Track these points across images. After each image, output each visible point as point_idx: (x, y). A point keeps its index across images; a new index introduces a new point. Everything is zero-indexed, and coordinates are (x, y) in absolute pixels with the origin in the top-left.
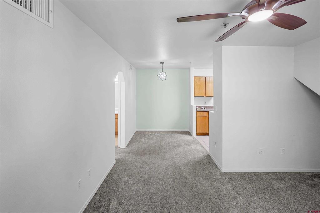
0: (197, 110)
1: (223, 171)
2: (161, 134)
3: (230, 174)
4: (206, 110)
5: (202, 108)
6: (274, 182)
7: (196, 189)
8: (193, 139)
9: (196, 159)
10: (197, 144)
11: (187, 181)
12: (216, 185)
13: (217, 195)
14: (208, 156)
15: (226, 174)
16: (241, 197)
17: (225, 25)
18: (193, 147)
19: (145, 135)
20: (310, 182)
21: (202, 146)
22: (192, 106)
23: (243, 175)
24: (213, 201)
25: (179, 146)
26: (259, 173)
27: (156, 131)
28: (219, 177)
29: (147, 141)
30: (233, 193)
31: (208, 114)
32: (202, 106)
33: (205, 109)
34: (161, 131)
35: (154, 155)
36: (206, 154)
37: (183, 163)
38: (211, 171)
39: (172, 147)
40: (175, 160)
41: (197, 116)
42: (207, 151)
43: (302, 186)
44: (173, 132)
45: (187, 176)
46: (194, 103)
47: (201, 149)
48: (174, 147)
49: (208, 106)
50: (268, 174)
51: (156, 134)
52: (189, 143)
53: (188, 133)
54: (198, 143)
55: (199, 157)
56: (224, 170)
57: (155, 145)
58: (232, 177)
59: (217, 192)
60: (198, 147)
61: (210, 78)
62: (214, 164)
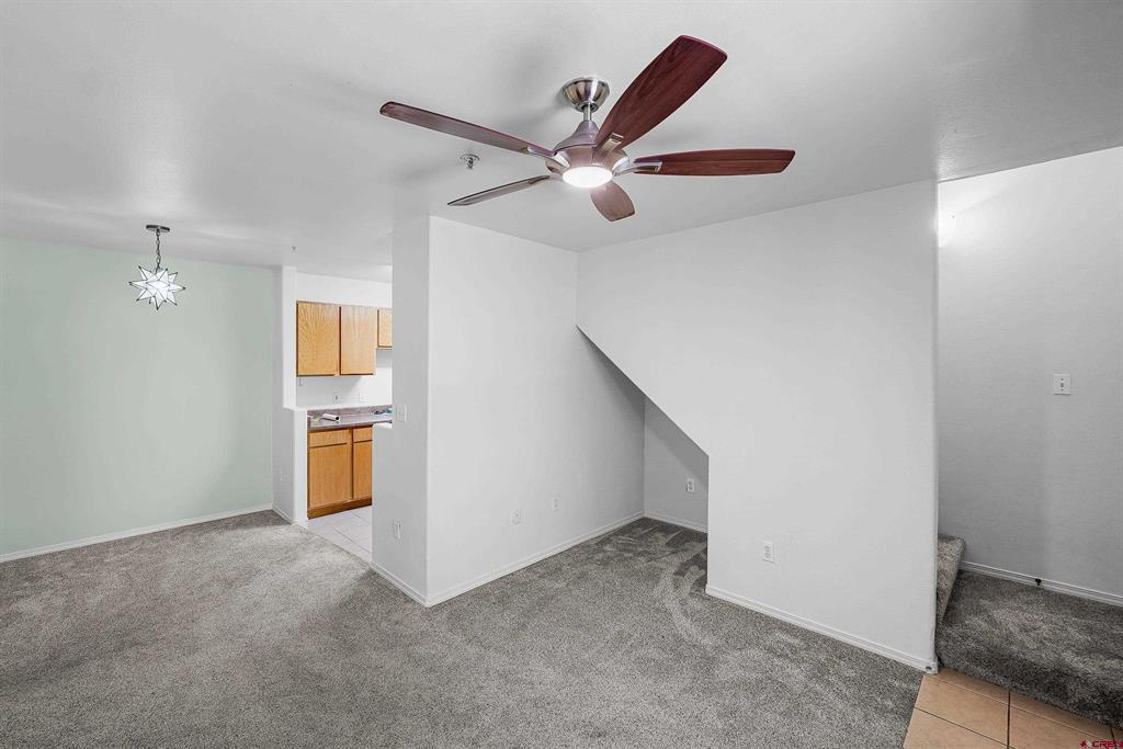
0: (312, 425)
1: (428, 604)
2: (140, 551)
3: (450, 602)
4: (341, 423)
5: (325, 415)
6: (546, 583)
7: (366, 694)
8: (298, 535)
9: (335, 599)
10: (320, 546)
11: (323, 685)
12: (421, 650)
13: (432, 676)
14: (372, 575)
15: (439, 607)
16: (492, 653)
17: (471, 162)
18: (309, 561)
19: (31, 579)
20: (601, 556)
21: (343, 550)
22: (291, 412)
23: (480, 594)
24: (427, 699)
25: (249, 574)
26: (512, 574)
27: (108, 545)
28: (425, 625)
29: (59, 602)
30: (472, 650)
31: (350, 436)
32: (325, 411)
33: (337, 418)
34: (136, 538)
35: (131, 653)
36: (362, 572)
37: (289, 631)
38: (395, 617)
39: (216, 588)
40: (251, 633)
41: (309, 448)
42: (362, 563)
43: (592, 569)
44: (199, 527)
45: (318, 667)
46: (297, 402)
47: (341, 559)
48: (229, 584)
49: (346, 409)
50: (529, 568)
51: (111, 558)
52: (288, 554)
53: (272, 518)
54: (323, 543)
55: (342, 589)
56: (431, 599)
57: (124, 604)
58: (456, 610)
59: (431, 670)
60: (330, 557)
61: (356, 312)
62: (397, 592)
